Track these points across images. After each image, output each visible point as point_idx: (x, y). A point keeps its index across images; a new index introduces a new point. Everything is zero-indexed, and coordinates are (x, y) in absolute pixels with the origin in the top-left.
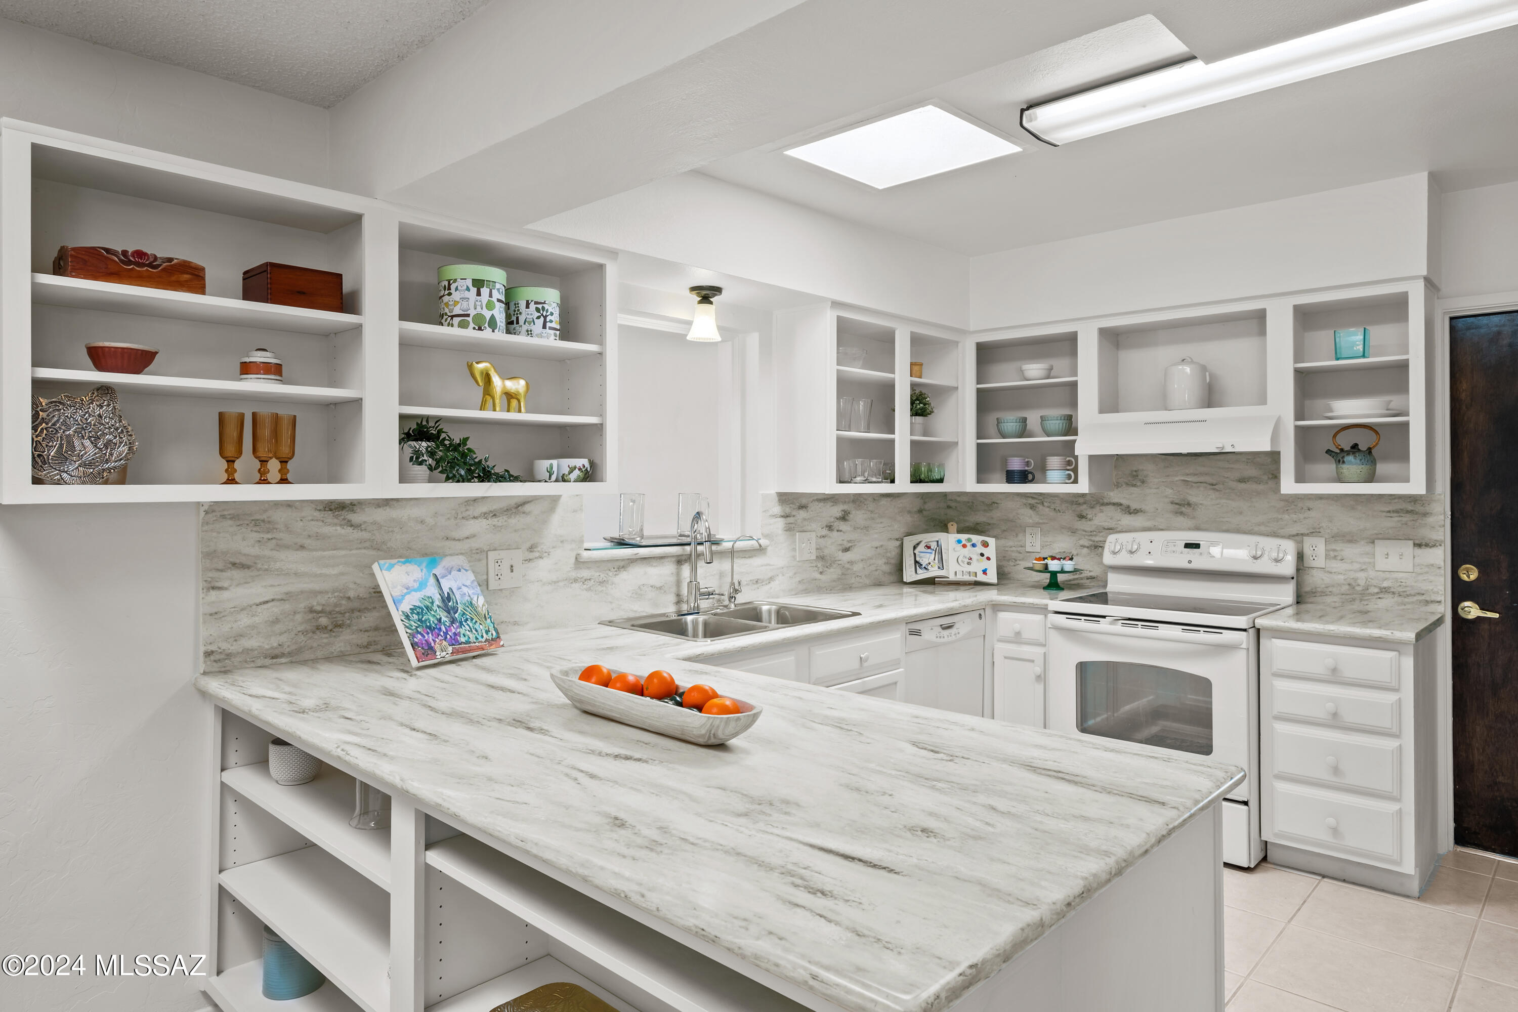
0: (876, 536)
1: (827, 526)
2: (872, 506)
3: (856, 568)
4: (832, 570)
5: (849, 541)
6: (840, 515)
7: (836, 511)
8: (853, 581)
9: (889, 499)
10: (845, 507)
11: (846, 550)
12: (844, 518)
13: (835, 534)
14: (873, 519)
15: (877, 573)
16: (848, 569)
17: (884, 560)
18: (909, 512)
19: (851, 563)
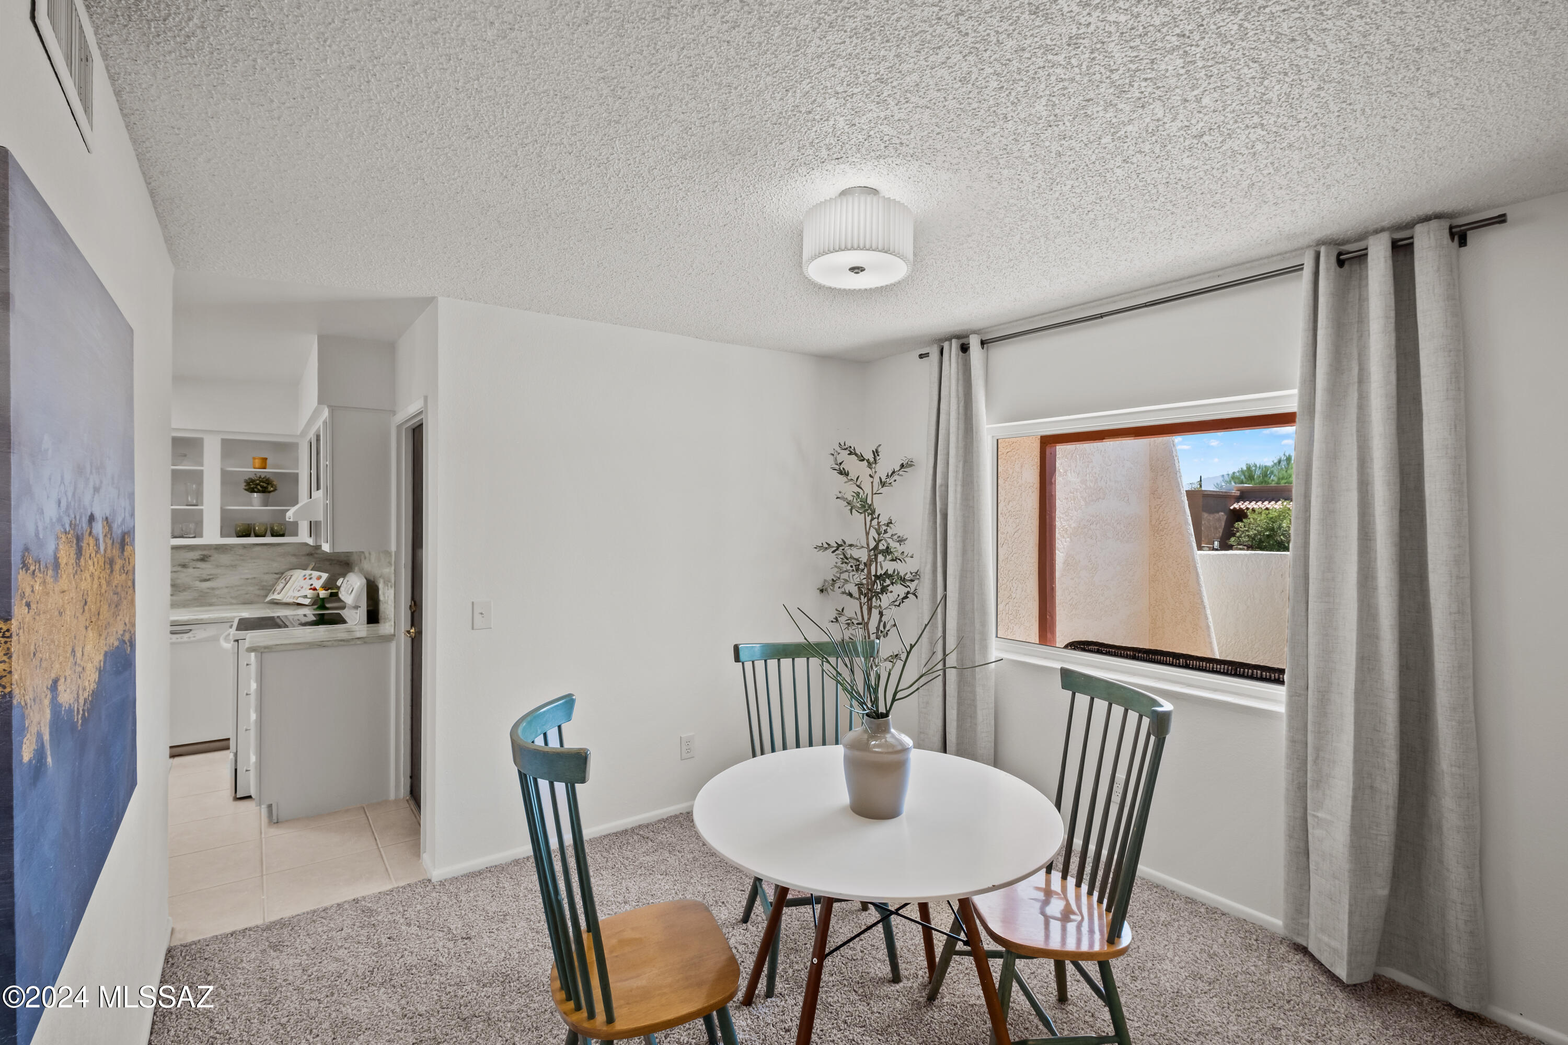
0: (246, 571)
1: (179, 565)
2: (241, 551)
3: (217, 592)
4: (185, 593)
5: (211, 575)
6: (198, 557)
7: (196, 555)
8: (213, 601)
9: (265, 547)
10: (205, 553)
11: (208, 580)
12: (203, 559)
13: (191, 570)
14: (243, 560)
15: (248, 596)
16: (207, 593)
17: (257, 587)
18: (294, 555)
19: (213, 589)
